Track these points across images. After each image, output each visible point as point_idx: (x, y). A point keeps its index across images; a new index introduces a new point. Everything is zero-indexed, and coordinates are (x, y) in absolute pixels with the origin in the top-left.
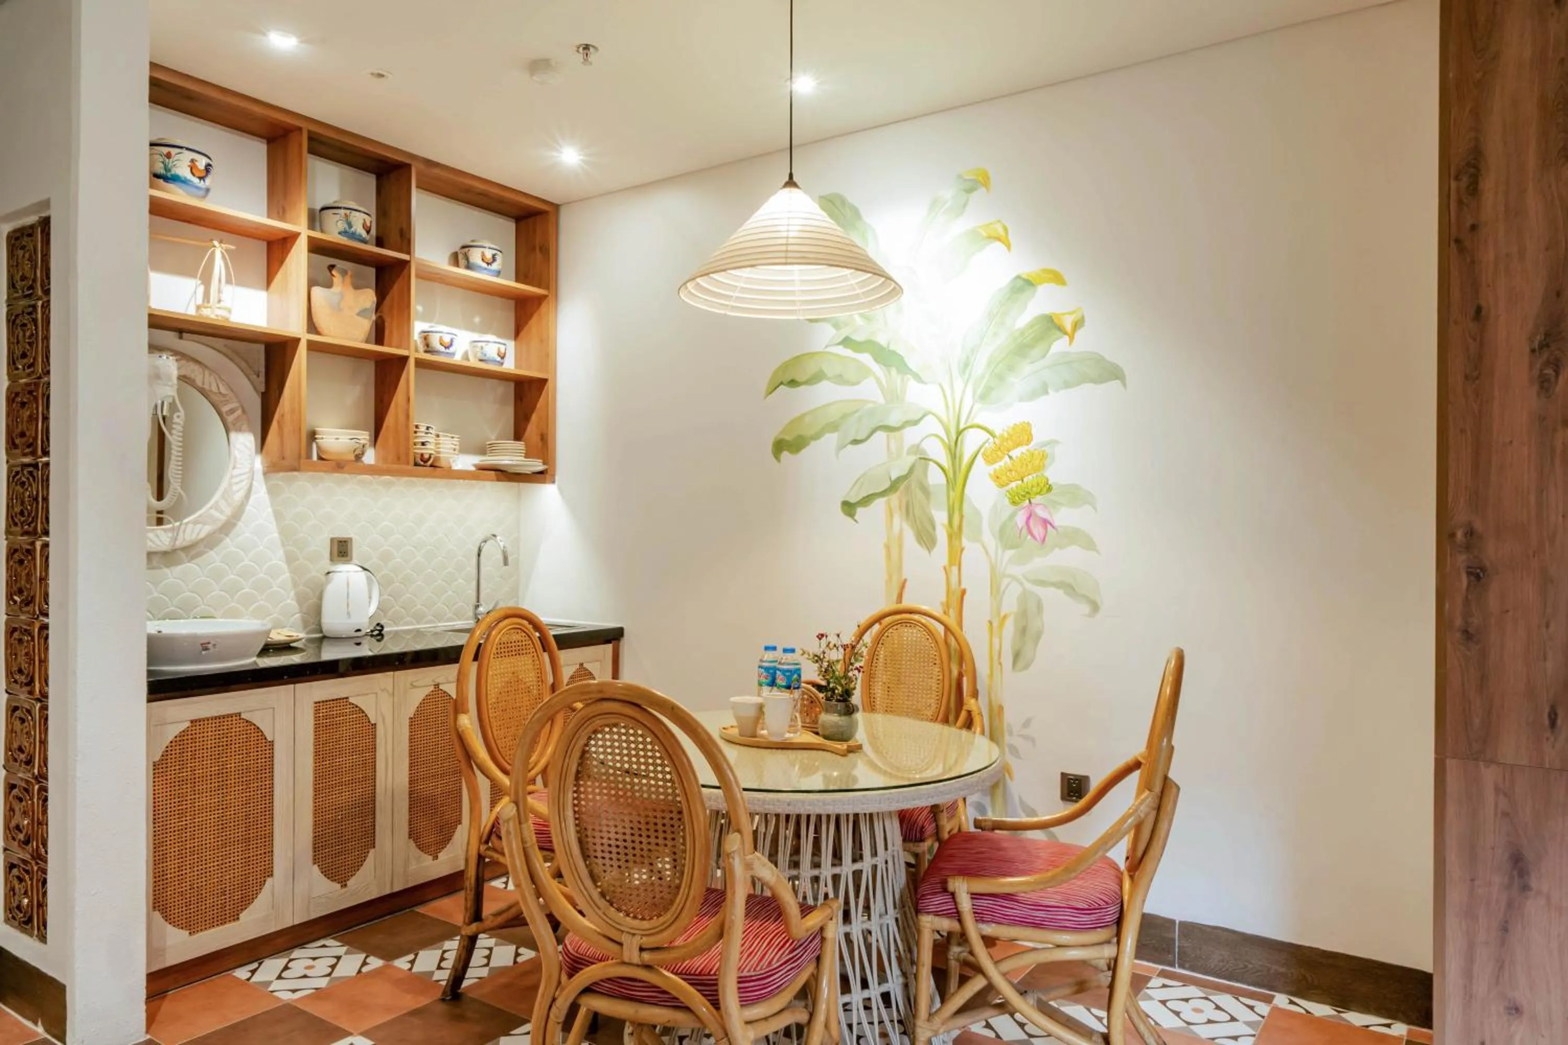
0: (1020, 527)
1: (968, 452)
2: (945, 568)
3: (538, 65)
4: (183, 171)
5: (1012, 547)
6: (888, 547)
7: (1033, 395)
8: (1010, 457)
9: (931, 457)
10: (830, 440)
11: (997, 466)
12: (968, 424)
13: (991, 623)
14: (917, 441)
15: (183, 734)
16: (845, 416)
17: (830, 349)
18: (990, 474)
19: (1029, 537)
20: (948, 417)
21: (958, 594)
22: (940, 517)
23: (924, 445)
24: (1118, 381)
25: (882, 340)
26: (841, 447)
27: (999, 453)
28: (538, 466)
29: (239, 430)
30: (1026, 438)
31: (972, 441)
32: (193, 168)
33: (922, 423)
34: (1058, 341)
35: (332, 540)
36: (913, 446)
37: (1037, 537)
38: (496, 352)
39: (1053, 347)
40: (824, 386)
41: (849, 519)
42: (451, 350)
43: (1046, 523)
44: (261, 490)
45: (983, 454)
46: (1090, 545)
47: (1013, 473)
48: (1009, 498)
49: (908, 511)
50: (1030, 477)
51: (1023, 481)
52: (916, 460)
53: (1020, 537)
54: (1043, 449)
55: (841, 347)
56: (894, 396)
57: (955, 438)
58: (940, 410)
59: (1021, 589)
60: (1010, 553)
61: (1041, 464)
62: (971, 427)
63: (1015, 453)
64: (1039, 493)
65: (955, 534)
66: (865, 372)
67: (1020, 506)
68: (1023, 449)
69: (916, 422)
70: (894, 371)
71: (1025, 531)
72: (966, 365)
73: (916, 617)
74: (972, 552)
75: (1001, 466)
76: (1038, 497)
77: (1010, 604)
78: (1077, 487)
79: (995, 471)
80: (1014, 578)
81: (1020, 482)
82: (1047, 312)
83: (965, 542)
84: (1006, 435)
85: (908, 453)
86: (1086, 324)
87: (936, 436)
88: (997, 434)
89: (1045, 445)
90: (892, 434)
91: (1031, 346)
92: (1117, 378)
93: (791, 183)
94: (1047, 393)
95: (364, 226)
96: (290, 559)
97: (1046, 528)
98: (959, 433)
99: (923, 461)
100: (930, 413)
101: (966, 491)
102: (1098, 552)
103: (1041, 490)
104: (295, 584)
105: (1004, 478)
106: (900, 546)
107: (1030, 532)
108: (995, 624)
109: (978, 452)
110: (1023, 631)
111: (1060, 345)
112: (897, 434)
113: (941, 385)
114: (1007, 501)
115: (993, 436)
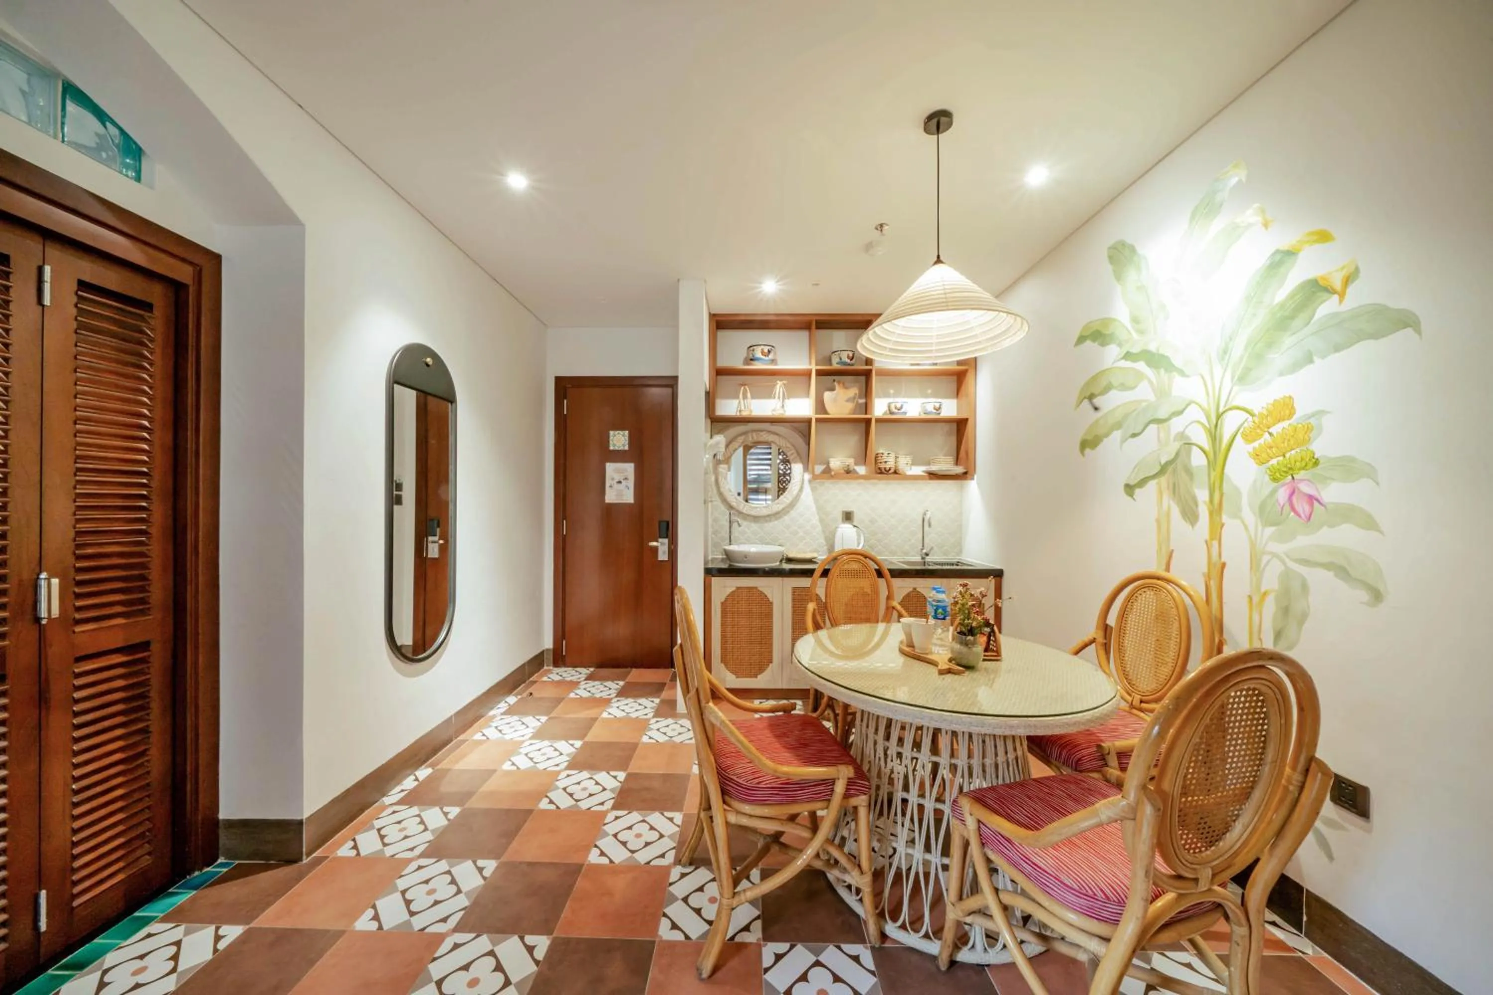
0: (1282, 504)
1: (1227, 431)
2: (1206, 542)
3: (869, 247)
4: (758, 354)
5: (1272, 525)
6: (1158, 521)
7: (1295, 367)
8: (1270, 434)
9: (1194, 441)
10: (1117, 435)
11: (1256, 444)
12: (1226, 408)
13: (1250, 597)
14: (1182, 430)
15: (733, 592)
16: (1126, 416)
17: (1116, 365)
18: (1249, 453)
19: (1292, 514)
20: (1208, 404)
21: (1219, 567)
22: (1202, 495)
23: (1188, 432)
24: (1409, 330)
25: (1152, 347)
26: (1123, 441)
27: (1258, 431)
28: (959, 470)
29: (795, 462)
30: (1287, 412)
31: (1231, 423)
32: (763, 352)
33: (1186, 411)
34: (1322, 306)
35: (843, 512)
36: (1178, 434)
37: (1302, 515)
38: (932, 407)
39: (1318, 311)
40: (1113, 393)
41: (1129, 498)
42: (902, 411)
43: (1311, 499)
44: (807, 488)
45: (1243, 434)
46: (1369, 523)
47: (1274, 450)
48: (1270, 475)
49: (1175, 489)
50: (1293, 452)
51: (1284, 456)
52: (1181, 446)
53: (1281, 514)
54: (1308, 422)
55: (1123, 361)
56: (1162, 393)
57: (1215, 422)
58: (1201, 398)
59: (1283, 568)
60: (1270, 530)
61: (1306, 437)
62: (1230, 409)
63: (1276, 429)
64: (1304, 468)
65: (1216, 511)
66: (1140, 376)
67: (1280, 483)
68: (1285, 424)
69: (1181, 412)
70: (1162, 371)
71: (1287, 508)
72: (1225, 352)
73: (1159, 582)
74: (1231, 527)
75: (1260, 444)
76: (1302, 472)
77: (1271, 581)
78: (1352, 460)
79: (1254, 448)
80: (1275, 555)
81: (1281, 458)
82: (1311, 276)
83: (1225, 519)
84: (1265, 412)
85: (1174, 440)
86: (1361, 275)
87: (1198, 422)
88: (1256, 412)
89: (1309, 418)
90: (1160, 426)
91: (1292, 317)
92: (1406, 325)
93: (939, 261)
94: (1311, 361)
95: (848, 357)
96: (821, 521)
97: (1312, 505)
98: (1219, 416)
99: (1187, 446)
100: (1194, 402)
101: (1226, 471)
102: (1381, 533)
103: (1306, 465)
104: (824, 532)
105: (1264, 455)
106: (1168, 522)
107: (1293, 509)
108: (1256, 599)
109: (1238, 430)
110: (1285, 611)
111: (1328, 307)
112: (1165, 424)
113: (1203, 377)
114: (1267, 478)
115: (1252, 415)
